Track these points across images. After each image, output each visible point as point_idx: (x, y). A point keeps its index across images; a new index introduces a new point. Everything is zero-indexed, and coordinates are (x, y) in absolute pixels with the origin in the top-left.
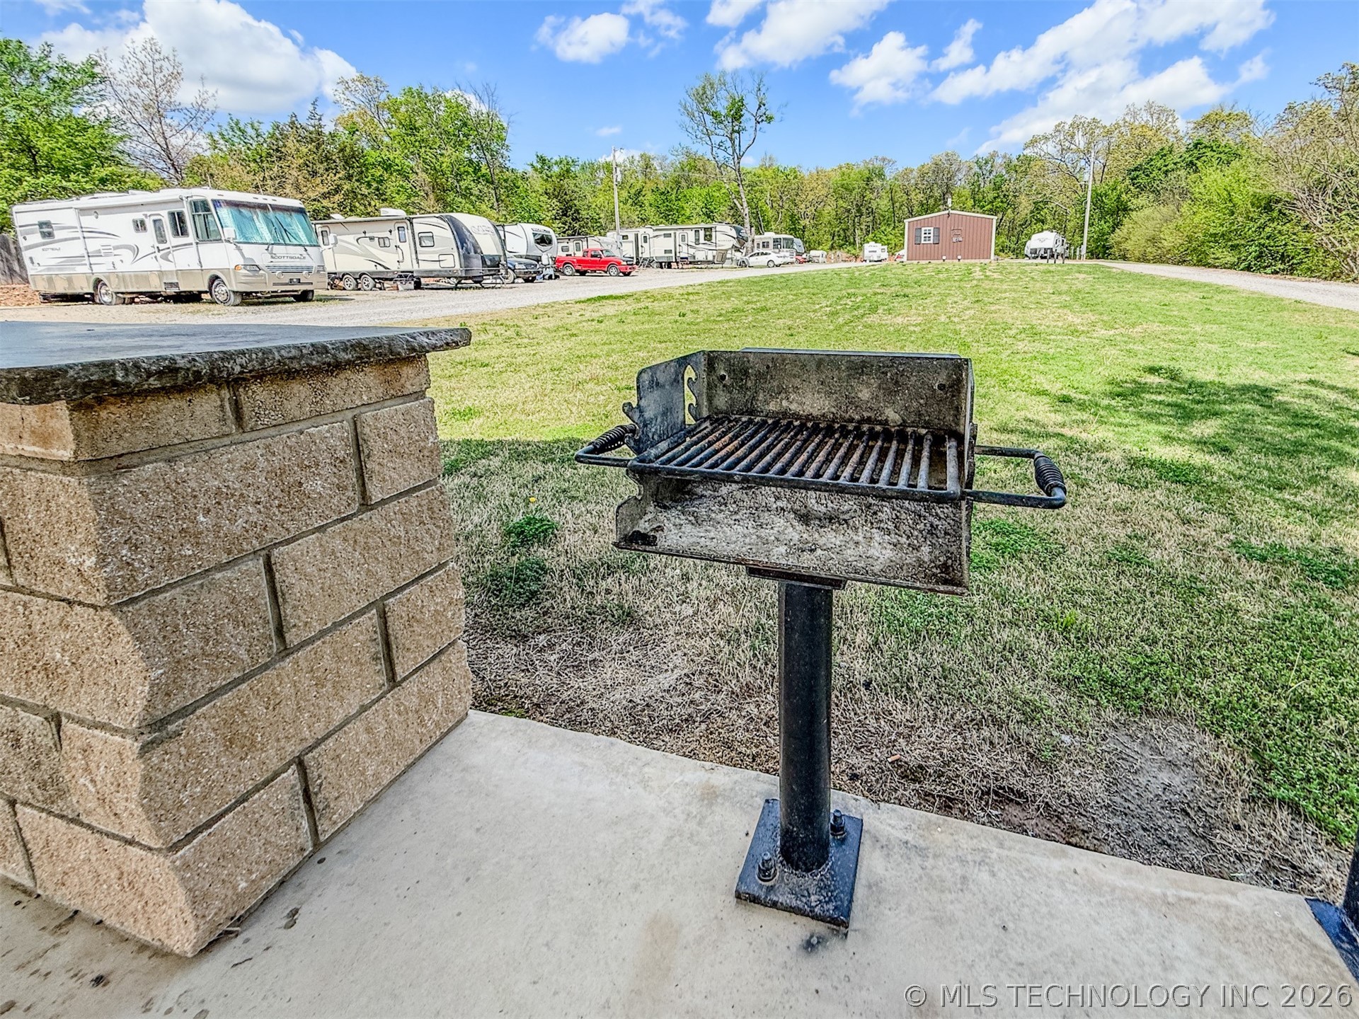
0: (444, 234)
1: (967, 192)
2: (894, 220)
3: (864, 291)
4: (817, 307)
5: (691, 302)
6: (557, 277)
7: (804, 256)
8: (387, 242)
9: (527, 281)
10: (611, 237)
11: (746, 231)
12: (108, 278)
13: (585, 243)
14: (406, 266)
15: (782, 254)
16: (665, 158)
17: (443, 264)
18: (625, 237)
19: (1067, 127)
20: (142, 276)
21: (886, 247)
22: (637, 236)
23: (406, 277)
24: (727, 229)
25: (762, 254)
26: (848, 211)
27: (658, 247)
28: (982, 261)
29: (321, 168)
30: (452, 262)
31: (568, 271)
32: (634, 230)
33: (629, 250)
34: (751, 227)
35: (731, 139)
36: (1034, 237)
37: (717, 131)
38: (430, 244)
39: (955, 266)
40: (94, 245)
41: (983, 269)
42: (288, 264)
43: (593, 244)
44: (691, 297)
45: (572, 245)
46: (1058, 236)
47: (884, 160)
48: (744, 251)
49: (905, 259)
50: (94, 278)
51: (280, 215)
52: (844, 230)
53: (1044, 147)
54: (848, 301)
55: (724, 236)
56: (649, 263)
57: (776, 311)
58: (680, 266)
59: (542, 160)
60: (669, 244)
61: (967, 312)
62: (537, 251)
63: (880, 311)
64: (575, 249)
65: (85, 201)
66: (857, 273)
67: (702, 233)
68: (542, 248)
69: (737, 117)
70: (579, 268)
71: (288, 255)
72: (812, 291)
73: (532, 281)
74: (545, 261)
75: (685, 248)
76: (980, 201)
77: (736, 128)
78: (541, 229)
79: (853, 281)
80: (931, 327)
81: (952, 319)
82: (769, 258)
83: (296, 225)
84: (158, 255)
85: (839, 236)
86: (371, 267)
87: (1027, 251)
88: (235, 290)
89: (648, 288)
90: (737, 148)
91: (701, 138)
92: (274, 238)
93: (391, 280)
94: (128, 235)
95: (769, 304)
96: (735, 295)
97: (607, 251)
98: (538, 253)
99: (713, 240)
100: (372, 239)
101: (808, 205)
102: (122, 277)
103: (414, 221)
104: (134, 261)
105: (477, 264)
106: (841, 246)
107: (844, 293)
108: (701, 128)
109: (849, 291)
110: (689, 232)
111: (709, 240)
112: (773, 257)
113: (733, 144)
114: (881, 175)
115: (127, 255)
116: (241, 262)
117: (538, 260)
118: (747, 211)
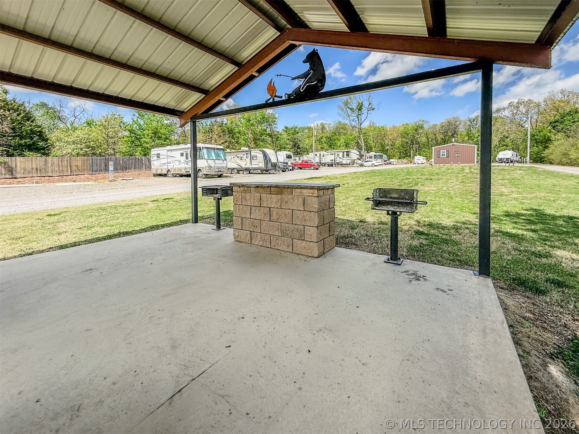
0: (260, 156)
1: (465, 133)
2: (428, 145)
3: (413, 177)
4: (394, 183)
5: (345, 180)
6: (293, 170)
7: (387, 162)
8: (242, 158)
9: (283, 171)
10: (311, 155)
11: (363, 152)
12: (171, 169)
13: (302, 157)
14: (247, 166)
15: (378, 161)
16: (330, 124)
17: (259, 166)
18: (316, 155)
19: (515, 104)
20: (180, 169)
21: (425, 158)
22: (320, 154)
23: (247, 170)
24: (355, 152)
25: (370, 161)
26: (407, 143)
27: (328, 158)
28: (470, 164)
29: (222, 134)
30: (262, 165)
31: (296, 168)
32: (319, 152)
33: (317, 160)
34: (365, 150)
35: (357, 117)
36: (500, 153)
37: (352, 115)
38: (256, 159)
39: (457, 167)
40: (169, 160)
41: (470, 168)
42: (218, 166)
43: (305, 158)
44: (344, 178)
45: (297, 158)
46: (514, 153)
47: (423, 121)
48: (362, 160)
49: (433, 163)
50: (168, 169)
51: (218, 151)
52: (405, 151)
53: (503, 113)
54: (406, 181)
55: (354, 154)
56: (324, 165)
57: (377, 184)
58: (336, 166)
59: (286, 128)
60: (332, 157)
61: (457, 186)
62: (287, 160)
63: (419, 185)
64: (298, 160)
65: (169, 148)
66: (411, 170)
67: (345, 153)
68: (289, 160)
69: (360, 109)
70: (300, 167)
71: (219, 164)
72: (391, 177)
73: (285, 171)
74: (289, 164)
75: (338, 159)
76: (471, 137)
77: (360, 113)
78: (289, 153)
79: (409, 173)
80: (439, 191)
81: (449, 189)
82: (373, 163)
83: (221, 153)
84: (185, 163)
85: (403, 153)
86: (236, 166)
87: (497, 159)
88: (204, 173)
89: (328, 175)
90: (360, 120)
91: (346, 118)
92: (216, 158)
93: (243, 170)
94: (179, 157)
95: (375, 181)
96: (361, 178)
97: (310, 160)
98: (287, 161)
99: (350, 156)
100: (238, 157)
101: (389, 140)
102: (175, 170)
103: (251, 151)
104: (179, 164)
105: (270, 166)
106: (404, 158)
107: (405, 178)
108: (346, 114)
109: (407, 177)
110: (340, 153)
111: (348, 156)
112: (374, 162)
113: (358, 119)
114: (422, 127)
115: (177, 163)
116: (207, 165)
117: (287, 163)
118: (363, 144)
